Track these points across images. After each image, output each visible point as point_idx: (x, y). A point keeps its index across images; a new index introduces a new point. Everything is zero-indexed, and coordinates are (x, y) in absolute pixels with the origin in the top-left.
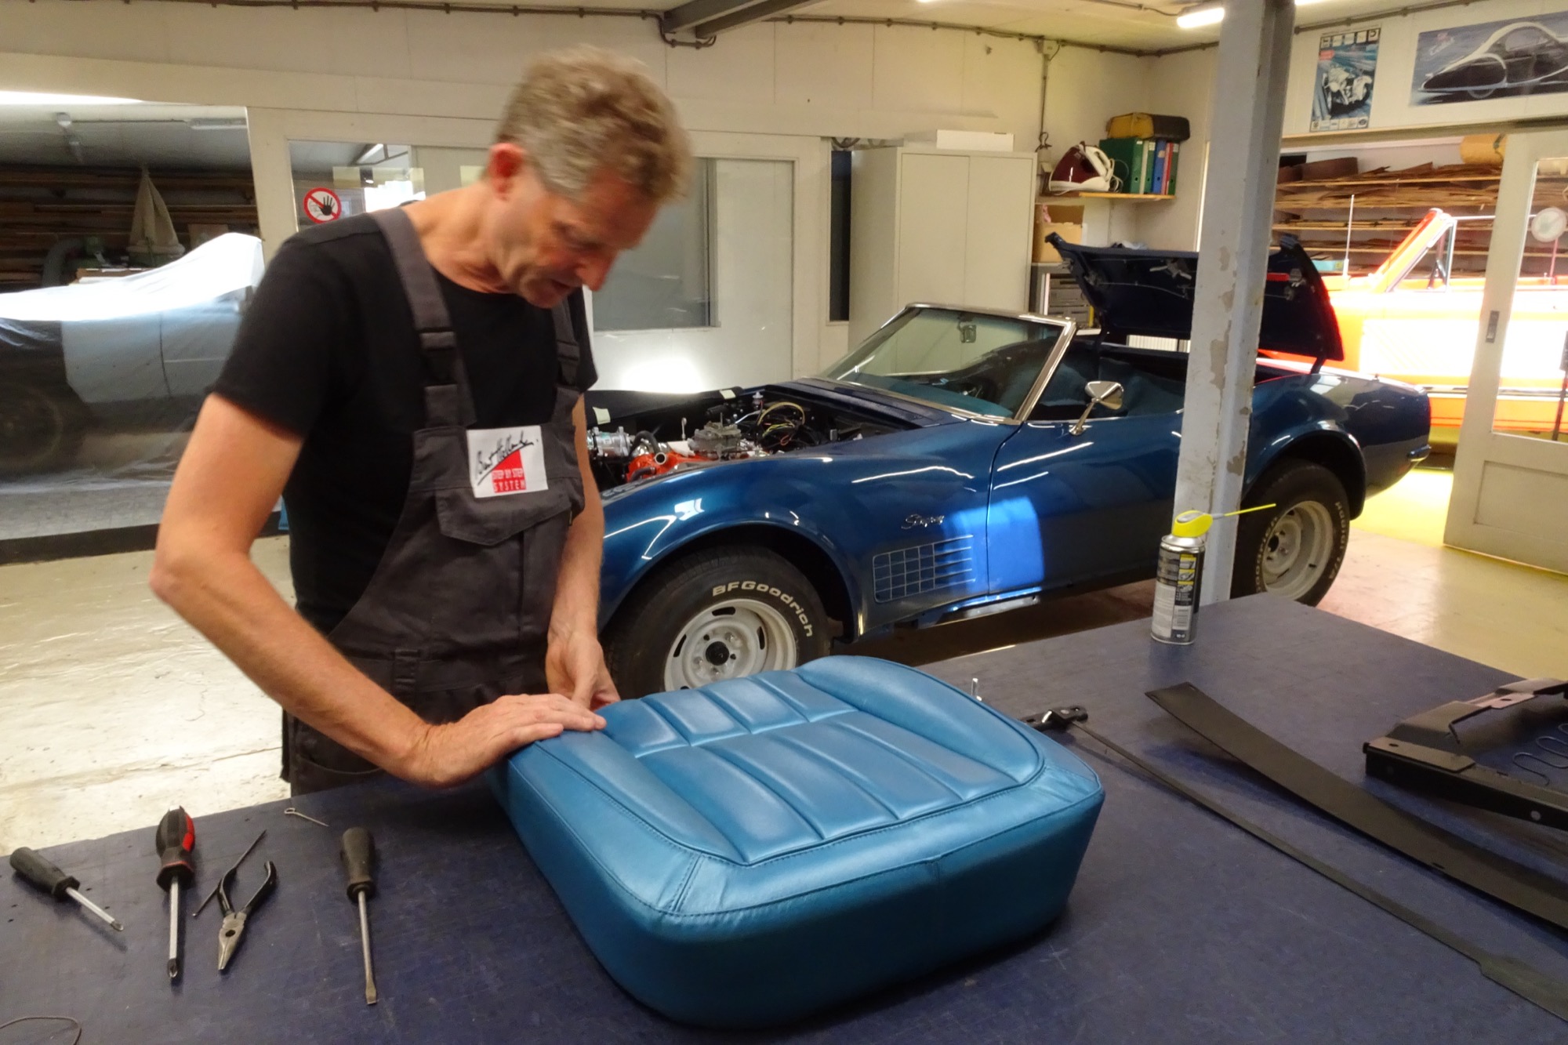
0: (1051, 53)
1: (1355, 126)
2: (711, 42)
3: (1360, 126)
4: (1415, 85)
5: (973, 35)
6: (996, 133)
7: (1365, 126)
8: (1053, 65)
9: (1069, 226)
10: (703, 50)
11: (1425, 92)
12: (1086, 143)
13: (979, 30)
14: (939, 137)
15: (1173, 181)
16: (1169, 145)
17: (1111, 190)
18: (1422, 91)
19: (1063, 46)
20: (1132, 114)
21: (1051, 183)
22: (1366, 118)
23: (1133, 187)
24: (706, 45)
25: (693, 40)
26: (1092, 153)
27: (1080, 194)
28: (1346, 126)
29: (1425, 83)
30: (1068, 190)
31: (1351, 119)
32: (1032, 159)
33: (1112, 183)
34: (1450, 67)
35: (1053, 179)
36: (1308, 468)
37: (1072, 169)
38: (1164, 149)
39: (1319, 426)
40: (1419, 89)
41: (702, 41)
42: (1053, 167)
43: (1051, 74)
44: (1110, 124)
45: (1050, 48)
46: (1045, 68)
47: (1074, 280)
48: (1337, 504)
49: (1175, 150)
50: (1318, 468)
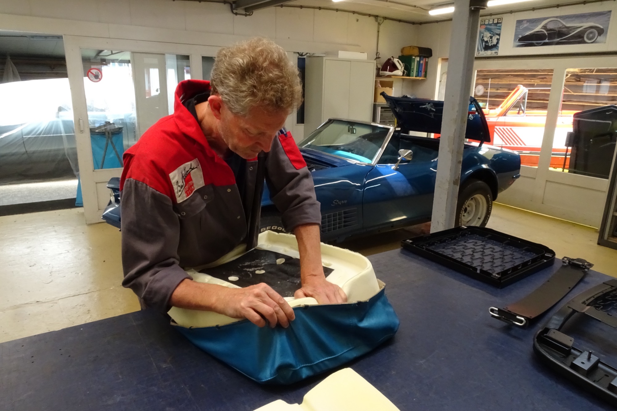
0: (381, 22)
1: (493, 54)
2: (252, 13)
3: (495, 54)
4: (515, 40)
5: (351, 14)
6: (361, 52)
7: (497, 54)
8: (381, 27)
9: (388, 88)
10: (248, 17)
11: (519, 42)
12: (394, 57)
13: (354, 12)
14: (339, 53)
15: (426, 72)
16: (424, 59)
17: (403, 75)
18: (517, 42)
19: (385, 20)
20: (410, 46)
21: (381, 72)
22: (497, 51)
23: (411, 74)
24: (249, 15)
25: (244, 13)
26: (396, 61)
27: (392, 77)
28: (490, 54)
29: (518, 39)
30: (387, 75)
31: (492, 51)
32: (374, 63)
33: (404, 73)
34: (528, 33)
35: (381, 71)
36: (478, 182)
37: (388, 67)
38: (423, 60)
39: (482, 167)
40: (516, 41)
41: (248, 13)
42: (381, 66)
43: (381, 30)
44: (402, 50)
45: (380, 20)
46: (379, 28)
47: (390, 109)
48: (488, 195)
49: (427, 61)
50: (482, 182)
